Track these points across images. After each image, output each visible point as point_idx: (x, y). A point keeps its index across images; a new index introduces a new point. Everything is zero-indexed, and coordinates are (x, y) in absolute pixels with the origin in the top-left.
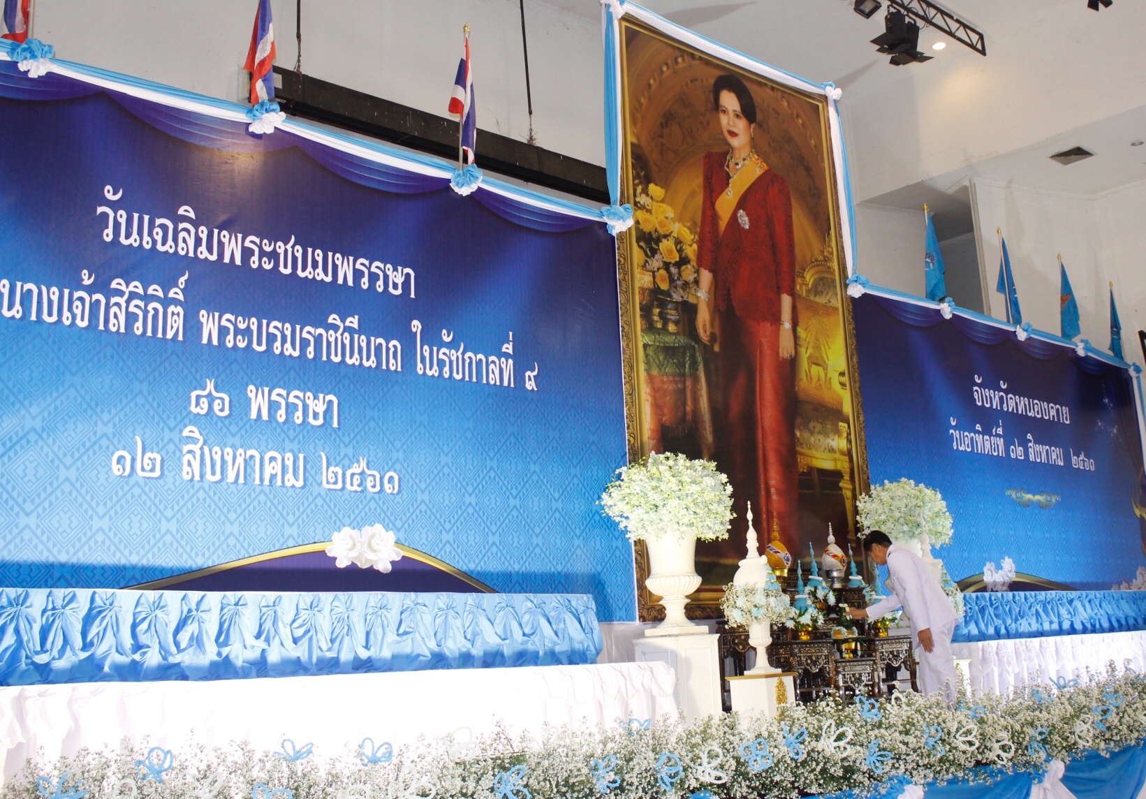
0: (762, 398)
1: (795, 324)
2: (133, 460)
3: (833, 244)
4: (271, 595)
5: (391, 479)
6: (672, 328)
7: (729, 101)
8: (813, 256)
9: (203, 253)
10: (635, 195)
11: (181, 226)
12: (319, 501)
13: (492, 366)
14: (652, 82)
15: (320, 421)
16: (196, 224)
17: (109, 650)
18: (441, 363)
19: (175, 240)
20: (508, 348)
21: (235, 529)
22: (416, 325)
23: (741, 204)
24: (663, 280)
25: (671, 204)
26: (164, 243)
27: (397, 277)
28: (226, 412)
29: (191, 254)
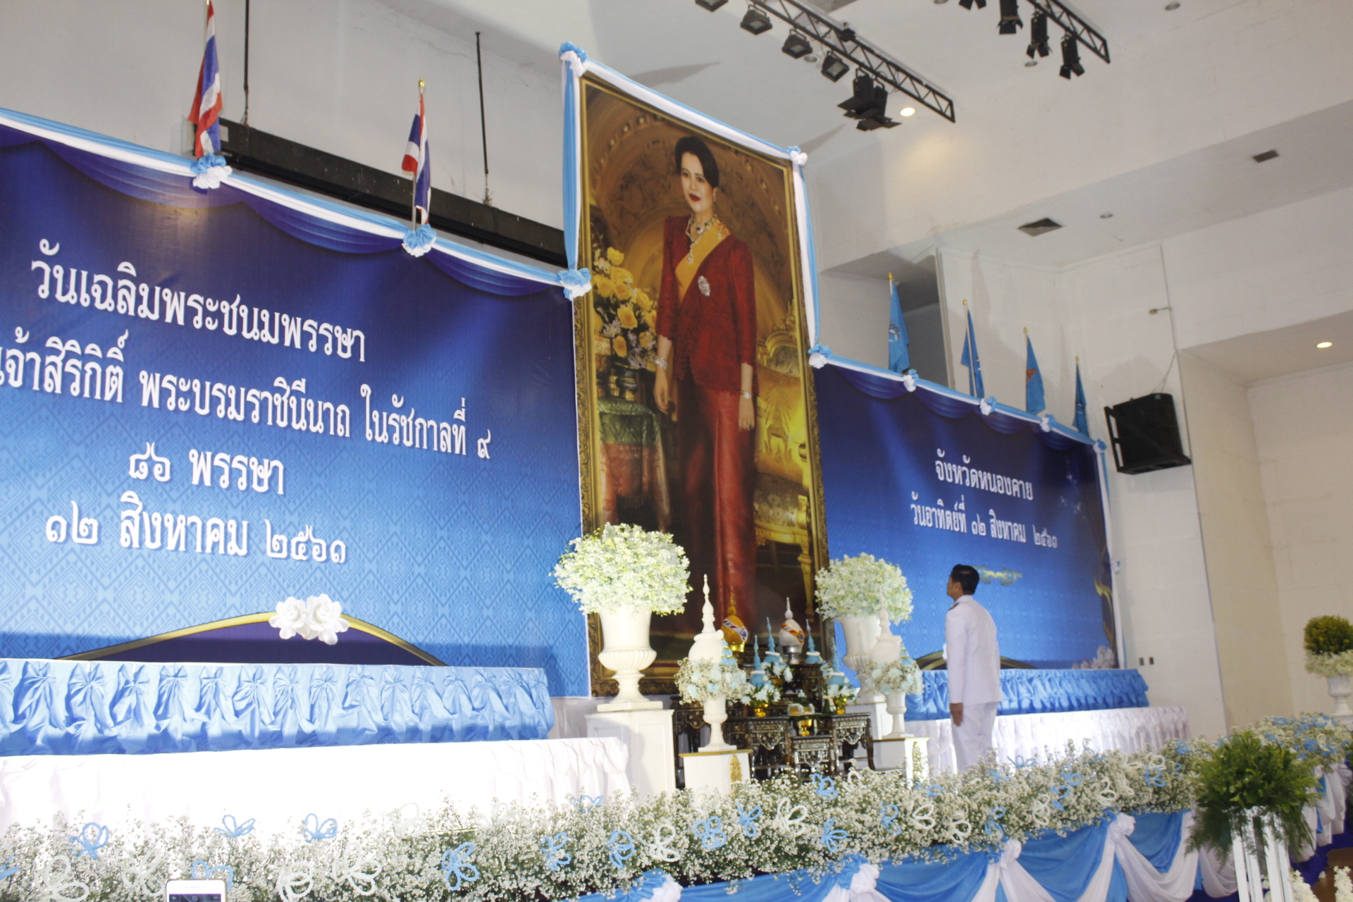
0: (720, 469)
1: (755, 394)
2: (69, 526)
3: (796, 313)
4: (212, 667)
5: (338, 548)
6: (629, 396)
7: (692, 164)
8: (774, 325)
9: (144, 311)
10: (593, 259)
11: (121, 283)
12: (263, 570)
13: (443, 433)
14: (612, 142)
15: (265, 488)
16: (137, 281)
17: (40, 723)
18: (391, 429)
19: (115, 297)
20: (460, 414)
21: (175, 598)
22: (366, 390)
23: (703, 269)
24: (620, 347)
25: (630, 269)
26: (103, 299)
27: (346, 340)
28: (167, 477)
29: (131, 313)
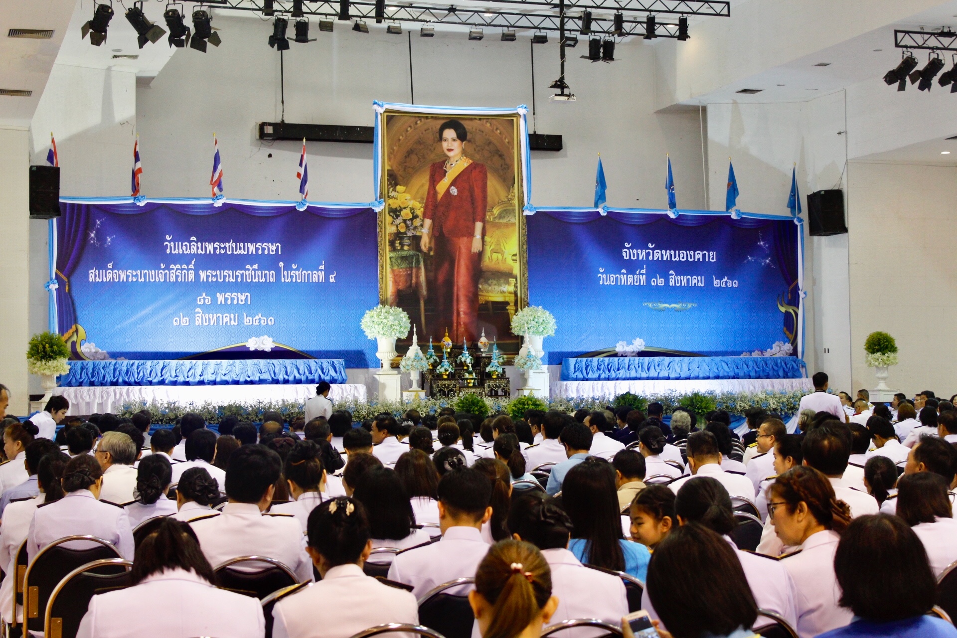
0: (458, 272)
1: (484, 234)
2: (180, 320)
3: (516, 191)
4: (219, 361)
5: (271, 320)
6: (406, 248)
7: (450, 134)
8: (500, 200)
9: (200, 251)
10: (388, 193)
11: (192, 244)
12: (243, 329)
13: (314, 275)
14: (401, 137)
15: (243, 302)
16: (197, 242)
17: (168, 378)
18: (292, 277)
19: (190, 249)
20: (322, 267)
21: (214, 340)
22: (281, 264)
23: (453, 183)
24: (402, 228)
25: (409, 193)
26: (186, 250)
27: (273, 248)
28: (210, 303)
29: (196, 253)
